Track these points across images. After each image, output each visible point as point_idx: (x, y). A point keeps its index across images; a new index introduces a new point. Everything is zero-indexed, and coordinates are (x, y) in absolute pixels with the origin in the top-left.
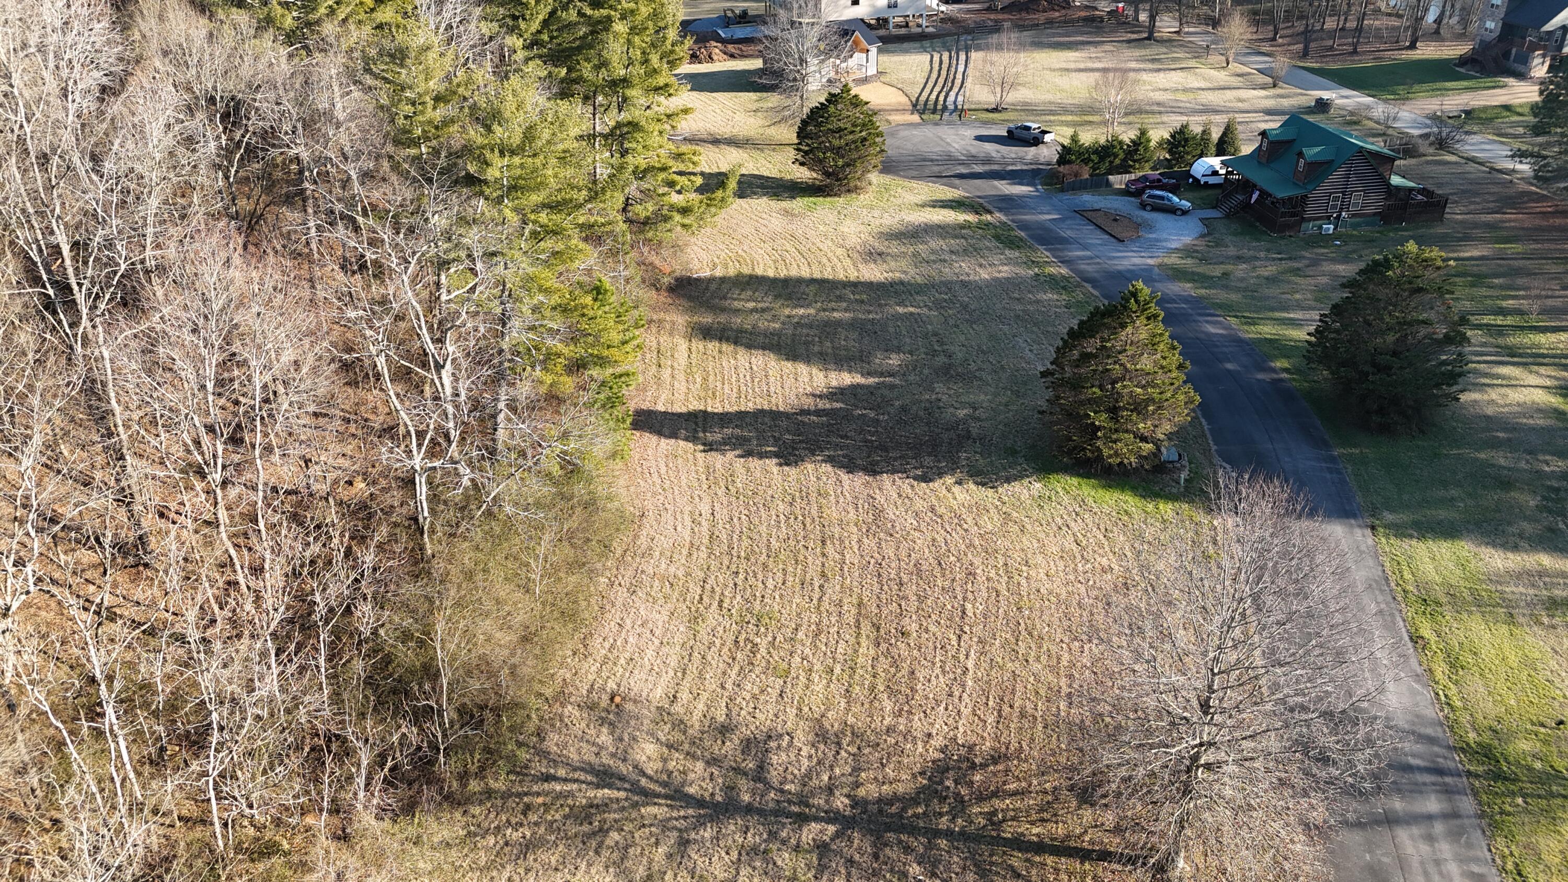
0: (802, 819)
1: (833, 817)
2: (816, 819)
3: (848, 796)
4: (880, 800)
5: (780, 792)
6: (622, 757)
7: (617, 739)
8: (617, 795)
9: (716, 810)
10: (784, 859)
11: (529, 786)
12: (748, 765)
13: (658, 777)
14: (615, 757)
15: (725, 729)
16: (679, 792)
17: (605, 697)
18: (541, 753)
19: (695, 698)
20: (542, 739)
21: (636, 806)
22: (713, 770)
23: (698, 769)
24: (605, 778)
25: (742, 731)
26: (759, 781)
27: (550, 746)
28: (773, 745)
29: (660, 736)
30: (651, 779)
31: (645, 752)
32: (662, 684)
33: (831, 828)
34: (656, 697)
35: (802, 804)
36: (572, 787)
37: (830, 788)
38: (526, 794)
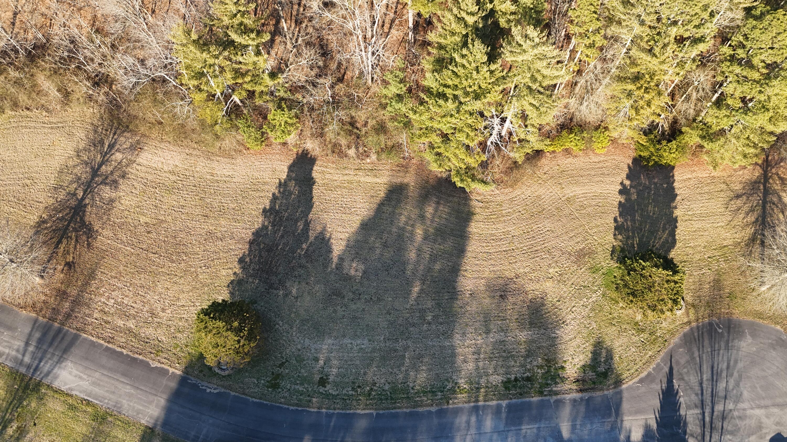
0: (85, 191)
1: (83, 199)
2: (83, 195)
3: (89, 203)
4: (84, 211)
5: (96, 187)
6: (118, 150)
7: (124, 149)
8: (105, 149)
9: (95, 172)
10: (75, 185)
11: (113, 130)
12: (108, 181)
13: (110, 159)
14: (118, 149)
15: (123, 177)
16: (104, 164)
17: (141, 147)
18: (124, 132)
19: (138, 170)
20: (128, 132)
21: (101, 153)
22: (109, 172)
23: (110, 169)
24: (111, 146)
25: (121, 181)
26: (101, 183)
27: (125, 134)
28: (113, 187)
29: (124, 160)
30: (109, 157)
31: (119, 156)
32: (145, 162)
33: (79, 198)
34: (139, 160)
35: (90, 192)
36: (110, 139)
37: (93, 200)
38: (111, 130)
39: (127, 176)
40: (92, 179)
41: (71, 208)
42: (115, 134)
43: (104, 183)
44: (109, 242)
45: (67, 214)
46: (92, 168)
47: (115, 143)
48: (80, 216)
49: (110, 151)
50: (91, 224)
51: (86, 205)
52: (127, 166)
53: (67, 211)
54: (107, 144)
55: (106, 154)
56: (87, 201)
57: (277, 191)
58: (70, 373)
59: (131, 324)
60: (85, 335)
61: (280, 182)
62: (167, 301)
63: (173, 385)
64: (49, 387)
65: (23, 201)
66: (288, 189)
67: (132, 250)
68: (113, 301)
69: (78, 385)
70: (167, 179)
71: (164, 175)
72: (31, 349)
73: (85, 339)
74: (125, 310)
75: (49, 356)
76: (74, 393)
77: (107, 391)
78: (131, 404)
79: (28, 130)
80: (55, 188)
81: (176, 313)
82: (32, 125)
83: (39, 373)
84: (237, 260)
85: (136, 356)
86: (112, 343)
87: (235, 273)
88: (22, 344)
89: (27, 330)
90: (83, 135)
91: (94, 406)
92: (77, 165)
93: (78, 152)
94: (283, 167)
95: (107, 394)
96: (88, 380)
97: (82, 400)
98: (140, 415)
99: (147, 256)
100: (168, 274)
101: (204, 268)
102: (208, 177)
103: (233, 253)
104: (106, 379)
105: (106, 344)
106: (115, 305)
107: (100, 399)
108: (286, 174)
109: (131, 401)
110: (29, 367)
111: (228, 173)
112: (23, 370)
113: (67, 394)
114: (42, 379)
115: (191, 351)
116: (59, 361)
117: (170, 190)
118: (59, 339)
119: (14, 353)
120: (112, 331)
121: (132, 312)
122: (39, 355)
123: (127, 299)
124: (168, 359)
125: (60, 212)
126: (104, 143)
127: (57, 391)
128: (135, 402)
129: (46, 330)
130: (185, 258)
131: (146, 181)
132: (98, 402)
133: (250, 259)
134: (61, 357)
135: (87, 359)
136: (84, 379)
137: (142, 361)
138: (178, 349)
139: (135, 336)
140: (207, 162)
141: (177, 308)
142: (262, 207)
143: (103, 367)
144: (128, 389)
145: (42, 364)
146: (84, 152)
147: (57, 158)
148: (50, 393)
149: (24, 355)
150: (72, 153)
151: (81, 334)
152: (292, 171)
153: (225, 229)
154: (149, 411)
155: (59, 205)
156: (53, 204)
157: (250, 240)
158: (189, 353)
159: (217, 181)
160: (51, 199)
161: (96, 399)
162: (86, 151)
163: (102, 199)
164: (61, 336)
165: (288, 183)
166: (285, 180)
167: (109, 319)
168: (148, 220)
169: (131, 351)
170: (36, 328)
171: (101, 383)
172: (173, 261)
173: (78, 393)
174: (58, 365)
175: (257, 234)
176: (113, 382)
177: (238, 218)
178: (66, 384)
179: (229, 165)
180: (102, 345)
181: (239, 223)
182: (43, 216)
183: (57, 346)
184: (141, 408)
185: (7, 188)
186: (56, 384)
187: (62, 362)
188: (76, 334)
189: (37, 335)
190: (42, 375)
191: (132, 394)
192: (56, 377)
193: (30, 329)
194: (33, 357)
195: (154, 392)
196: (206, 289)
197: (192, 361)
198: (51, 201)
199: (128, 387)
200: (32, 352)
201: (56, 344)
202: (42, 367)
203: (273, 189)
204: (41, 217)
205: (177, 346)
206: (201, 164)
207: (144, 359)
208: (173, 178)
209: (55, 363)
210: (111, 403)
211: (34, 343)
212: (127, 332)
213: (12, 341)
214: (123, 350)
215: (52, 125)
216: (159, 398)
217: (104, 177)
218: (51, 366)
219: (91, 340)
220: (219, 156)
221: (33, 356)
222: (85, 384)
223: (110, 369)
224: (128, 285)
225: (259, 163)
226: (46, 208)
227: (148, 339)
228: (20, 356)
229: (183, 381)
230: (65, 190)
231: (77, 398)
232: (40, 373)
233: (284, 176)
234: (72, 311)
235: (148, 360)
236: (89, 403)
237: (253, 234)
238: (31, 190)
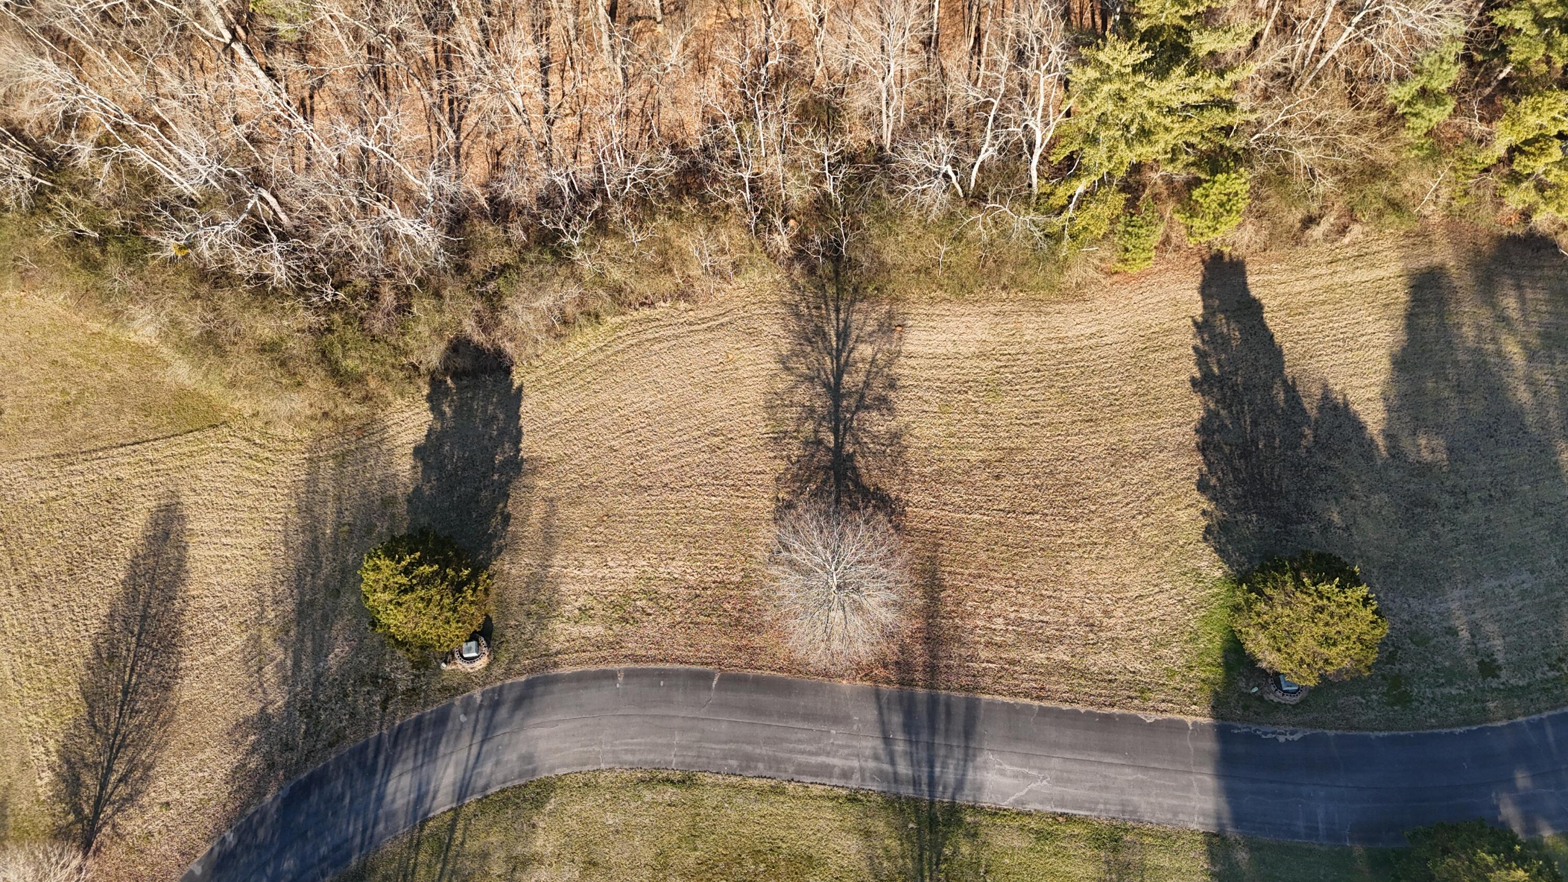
0: (835, 431)
1: (839, 446)
2: (836, 439)
3: (855, 452)
4: (854, 469)
5: (852, 419)
6: (859, 340)
7: (870, 335)
8: (834, 344)
9: (835, 391)
10: (809, 426)
11: (831, 304)
12: (868, 401)
13: (851, 360)
14: (858, 336)
15: (892, 387)
16: (843, 372)
17: (899, 322)
18: (852, 303)
19: (913, 368)
20: (861, 301)
21: (829, 354)
22: (861, 385)
23: (861, 378)
24: (843, 335)
25: (892, 395)
26: (858, 408)
27: (858, 305)
28: (885, 411)
29: (879, 356)
30: (848, 356)
31: (866, 350)
32: (920, 349)
33: (832, 445)
34: (908, 348)
35: (845, 430)
36: (835, 322)
37: (859, 443)
38: (826, 305)
39: (898, 383)
40: (837, 406)
41: (826, 469)
42: (837, 311)
43: (861, 406)
44: (932, 512)
45: (824, 482)
46: (826, 385)
47: (847, 327)
48: (850, 479)
49: (844, 344)
50: (878, 489)
51: (851, 457)
52: (889, 363)
53: (821, 476)
54: (832, 333)
55: (839, 351)
56: (849, 449)
57: (1198, 342)
58: (1002, 773)
59: (1060, 654)
60: (987, 697)
61: (1195, 323)
62: (1105, 595)
63: (1210, 744)
64: (977, 809)
65: (726, 477)
66: (1218, 331)
67: (985, 518)
68: (1000, 620)
69: (1030, 791)
70: (977, 370)
71: (968, 363)
72: (900, 747)
73: (991, 703)
74: (1033, 631)
75: (942, 752)
76: (1030, 807)
77: (1092, 788)
78: (1152, 800)
79: (666, 344)
80: (775, 439)
81: (1137, 614)
82: (669, 333)
83: (941, 788)
84: (1194, 487)
85: (1107, 710)
86: (1047, 698)
87: (1204, 513)
88: (879, 744)
89: (871, 714)
90: (776, 329)
91: (1083, 821)
92: (795, 386)
93: (784, 363)
94: (1190, 292)
95: (1095, 795)
96: (1044, 778)
97: (1055, 816)
98: (1181, 817)
99: (1019, 521)
100: (1079, 546)
101: (1141, 517)
102: (1054, 347)
103: (1179, 477)
104: (1077, 767)
105: (1036, 703)
106: (1010, 628)
107: (1087, 805)
108: (1201, 304)
109: (1148, 795)
110: (916, 782)
111: (1089, 331)
112: (907, 791)
113: (1018, 814)
114: (953, 798)
115: (1203, 676)
116: (969, 755)
117: (993, 389)
118: (943, 717)
119: (871, 764)
120: (1032, 677)
121: (1049, 631)
122: (923, 755)
123: (1026, 610)
124: (1170, 701)
125: (809, 481)
126: (825, 334)
127: (996, 814)
128: (1157, 795)
129: (908, 706)
130: (1093, 508)
131: (938, 384)
132: (1087, 813)
133: (1219, 479)
134: (967, 747)
135: (1017, 739)
136: (1035, 779)
137: (1122, 717)
138: (1178, 678)
139: (1083, 674)
140: (1038, 320)
141: (1130, 605)
142: (1185, 377)
143: (1057, 745)
144: (1130, 775)
145: (938, 770)
146: (795, 359)
147: (748, 382)
148: (985, 820)
149: (893, 762)
150: (773, 366)
151: (977, 696)
152: (1211, 296)
153: (1140, 436)
154: (1193, 803)
155: (800, 469)
156: (787, 469)
157: (1197, 444)
158: (1203, 681)
159: (1077, 350)
160: (778, 461)
161: (1081, 808)
162: (797, 356)
163: (875, 438)
164: (942, 709)
165: (1211, 320)
166: (1202, 315)
167: (1013, 655)
168: (983, 455)
169: (1092, 704)
170: (885, 706)
171: (1072, 776)
172: (1076, 520)
173: (1039, 807)
174: (971, 764)
175: (1204, 428)
176: (1093, 768)
177: (1153, 409)
178: (1005, 796)
179: (1084, 315)
180: (1029, 707)
181: (1159, 417)
182: (780, 496)
183: (947, 730)
184: (1175, 802)
185: (683, 461)
186: (987, 800)
187: (975, 756)
188: (967, 698)
189: (896, 719)
190: (950, 791)
191: (1143, 781)
192: (979, 788)
193: (876, 712)
194: (914, 763)
195: (1181, 768)
196: (1167, 554)
197: (1217, 693)
198: (781, 465)
199: (1127, 770)
200: (905, 753)
201: (941, 726)
202: (940, 777)
203: (1188, 339)
204: (778, 499)
205: (1171, 674)
206: (1031, 326)
207: (1126, 712)
208: (989, 365)
209: (962, 763)
210: (1113, 808)
211: (900, 736)
212: (1063, 671)
213: (855, 743)
214: (1075, 706)
215: (709, 324)
216: (1199, 777)
217: (856, 396)
218: (956, 769)
219: (1003, 703)
220: (1058, 303)
221: (912, 761)
222: (1041, 785)
223: (1073, 747)
224: (1014, 583)
225: (1141, 297)
226: (778, 479)
227: (1109, 673)
228: (887, 767)
229: (1223, 733)
230: (796, 438)
231: (1042, 816)
232: (945, 788)
233: (1198, 310)
234: (934, 657)
235: (1133, 712)
236: (1069, 819)
237: (1197, 431)
238: (731, 455)
